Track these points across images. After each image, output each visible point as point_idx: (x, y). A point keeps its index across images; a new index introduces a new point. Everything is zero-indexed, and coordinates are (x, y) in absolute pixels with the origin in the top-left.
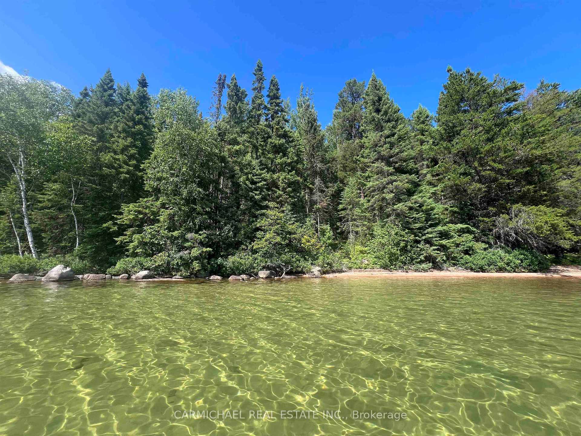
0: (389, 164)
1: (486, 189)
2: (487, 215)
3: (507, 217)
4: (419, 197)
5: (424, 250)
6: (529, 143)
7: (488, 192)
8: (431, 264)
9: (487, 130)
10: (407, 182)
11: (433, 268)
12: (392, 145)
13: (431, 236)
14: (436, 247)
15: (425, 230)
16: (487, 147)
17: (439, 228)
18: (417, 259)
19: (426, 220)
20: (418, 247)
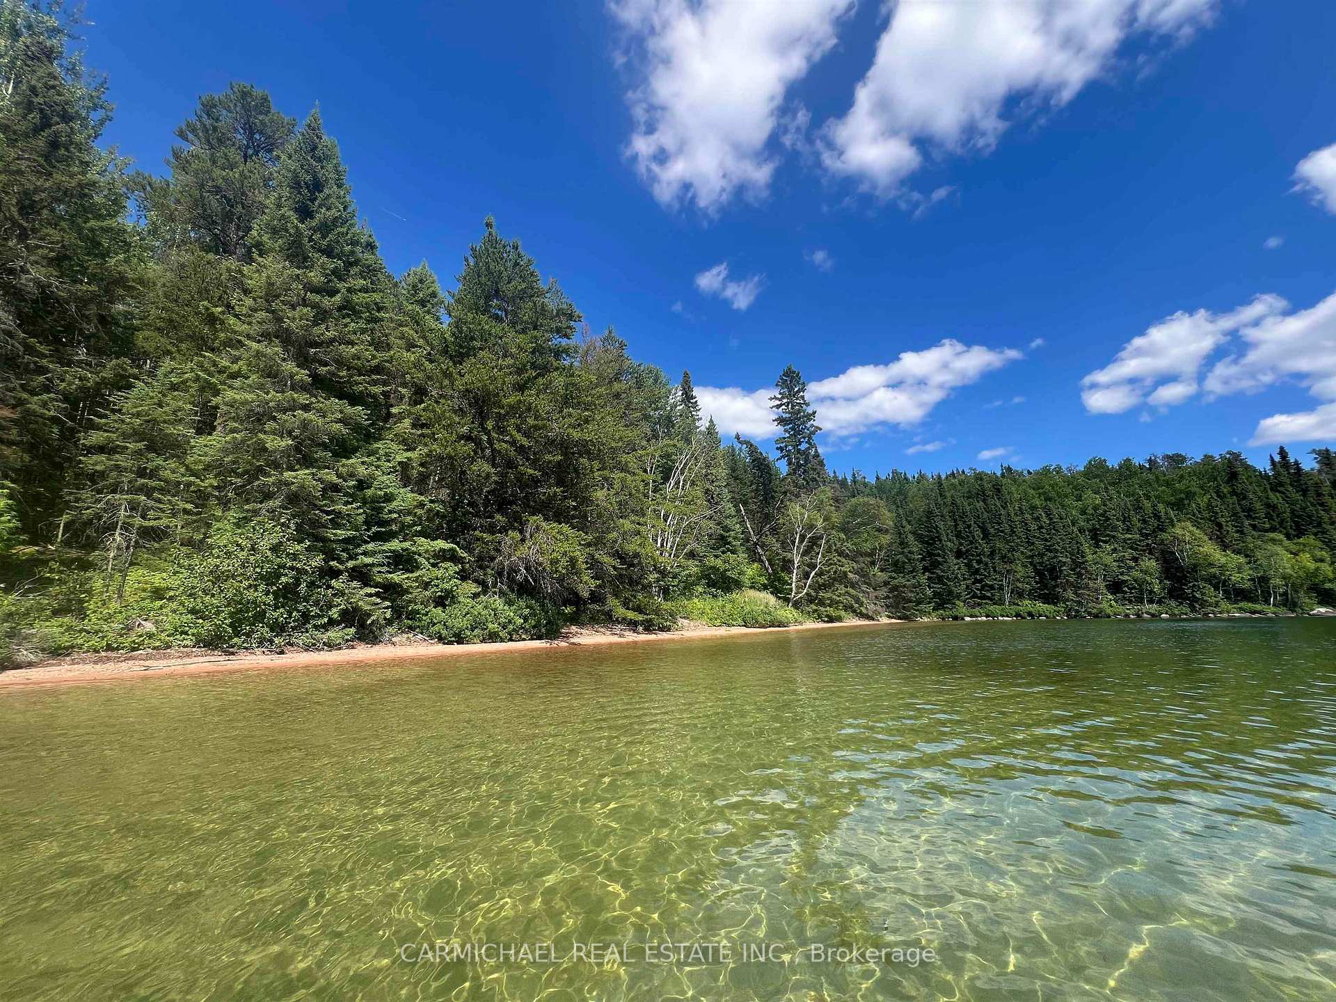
0: (304, 360)
1: (496, 478)
2: (491, 529)
3: (517, 536)
4: (363, 463)
5: (343, 594)
6: (570, 415)
7: (501, 485)
8: (353, 630)
9: (518, 368)
10: (340, 421)
11: (359, 639)
12: (322, 316)
13: (368, 560)
14: (373, 590)
15: (359, 546)
16: (512, 400)
17: (394, 544)
18: (319, 616)
19: (366, 522)
20: (329, 587)
